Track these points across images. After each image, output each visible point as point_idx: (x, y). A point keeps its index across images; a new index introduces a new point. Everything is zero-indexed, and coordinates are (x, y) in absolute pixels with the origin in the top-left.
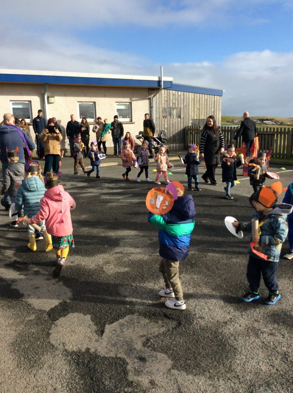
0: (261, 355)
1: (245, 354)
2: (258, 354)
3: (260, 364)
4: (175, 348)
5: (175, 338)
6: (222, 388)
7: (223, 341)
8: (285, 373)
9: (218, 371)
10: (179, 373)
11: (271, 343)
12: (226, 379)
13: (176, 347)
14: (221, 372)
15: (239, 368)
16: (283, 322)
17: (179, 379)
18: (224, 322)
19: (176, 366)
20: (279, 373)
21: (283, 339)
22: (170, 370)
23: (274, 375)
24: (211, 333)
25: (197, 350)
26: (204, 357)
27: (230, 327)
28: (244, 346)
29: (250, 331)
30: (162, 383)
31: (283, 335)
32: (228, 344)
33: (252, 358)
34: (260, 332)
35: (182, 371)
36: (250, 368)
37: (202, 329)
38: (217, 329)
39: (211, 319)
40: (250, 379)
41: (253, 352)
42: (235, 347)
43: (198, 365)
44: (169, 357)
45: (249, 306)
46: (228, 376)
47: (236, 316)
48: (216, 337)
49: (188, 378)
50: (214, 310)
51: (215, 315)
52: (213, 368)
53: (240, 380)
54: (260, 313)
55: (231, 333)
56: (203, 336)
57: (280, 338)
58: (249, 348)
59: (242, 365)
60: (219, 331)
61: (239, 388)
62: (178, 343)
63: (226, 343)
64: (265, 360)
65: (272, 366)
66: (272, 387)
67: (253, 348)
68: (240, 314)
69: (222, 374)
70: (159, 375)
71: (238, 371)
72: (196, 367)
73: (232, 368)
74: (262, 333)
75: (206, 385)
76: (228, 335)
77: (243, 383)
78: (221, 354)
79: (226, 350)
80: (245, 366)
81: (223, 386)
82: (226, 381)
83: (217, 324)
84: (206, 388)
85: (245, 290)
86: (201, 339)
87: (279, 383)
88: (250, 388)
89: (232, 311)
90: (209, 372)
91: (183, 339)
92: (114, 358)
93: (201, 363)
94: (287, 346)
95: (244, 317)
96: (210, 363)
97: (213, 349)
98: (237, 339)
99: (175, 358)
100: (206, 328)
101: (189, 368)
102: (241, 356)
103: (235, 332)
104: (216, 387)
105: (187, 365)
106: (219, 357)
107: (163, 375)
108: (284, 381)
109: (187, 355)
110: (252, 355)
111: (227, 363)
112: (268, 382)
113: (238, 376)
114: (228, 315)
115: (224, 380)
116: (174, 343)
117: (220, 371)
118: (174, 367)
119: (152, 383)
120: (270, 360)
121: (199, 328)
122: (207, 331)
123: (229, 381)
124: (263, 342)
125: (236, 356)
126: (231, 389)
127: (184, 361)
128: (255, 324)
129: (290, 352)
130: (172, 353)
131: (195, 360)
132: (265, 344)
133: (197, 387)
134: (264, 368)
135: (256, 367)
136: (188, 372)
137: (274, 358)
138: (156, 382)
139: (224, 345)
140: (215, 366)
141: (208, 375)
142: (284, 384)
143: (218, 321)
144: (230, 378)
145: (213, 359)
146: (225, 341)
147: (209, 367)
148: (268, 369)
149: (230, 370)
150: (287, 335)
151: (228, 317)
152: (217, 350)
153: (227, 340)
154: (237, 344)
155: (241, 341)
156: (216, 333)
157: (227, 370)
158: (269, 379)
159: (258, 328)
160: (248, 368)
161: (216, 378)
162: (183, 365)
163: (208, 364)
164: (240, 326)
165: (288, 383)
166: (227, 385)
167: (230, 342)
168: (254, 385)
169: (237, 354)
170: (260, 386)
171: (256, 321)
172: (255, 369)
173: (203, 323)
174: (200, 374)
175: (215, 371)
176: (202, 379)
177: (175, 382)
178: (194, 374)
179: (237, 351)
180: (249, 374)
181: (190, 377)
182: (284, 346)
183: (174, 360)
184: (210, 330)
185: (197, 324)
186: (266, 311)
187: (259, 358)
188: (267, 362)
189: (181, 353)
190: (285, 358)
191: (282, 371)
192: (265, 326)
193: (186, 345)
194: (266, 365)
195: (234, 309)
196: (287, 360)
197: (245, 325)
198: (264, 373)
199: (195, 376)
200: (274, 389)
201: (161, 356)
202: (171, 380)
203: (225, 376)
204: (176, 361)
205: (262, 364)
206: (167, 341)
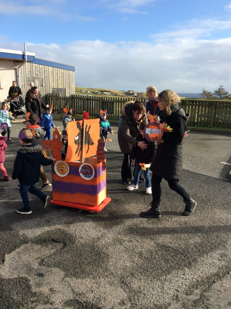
0: (126, 256)
1: (115, 257)
2: (123, 256)
3: (126, 262)
4: (65, 263)
5: (63, 255)
6: (103, 283)
7: (99, 251)
8: (142, 265)
9: (98, 272)
10: (71, 279)
11: (131, 247)
12: (104, 276)
13: (66, 261)
14: (101, 273)
15: (112, 268)
16: (136, 232)
17: (71, 284)
18: (97, 238)
19: (67, 274)
20: (138, 266)
21: (138, 243)
22: (63, 279)
23: (136, 268)
24: (90, 247)
25: (81, 261)
26: (87, 265)
27: (102, 241)
28: (114, 252)
29: (116, 241)
30: (59, 289)
31: (138, 241)
32: (102, 253)
33: (120, 259)
34: (122, 241)
35: (73, 278)
36: (119, 266)
37: (83, 245)
38: (93, 243)
39: (88, 238)
40: (121, 273)
41: (120, 255)
42: (107, 254)
43: (83, 271)
44: (61, 269)
45: (113, 224)
46: (106, 274)
47: (105, 233)
48: (93, 249)
49: (78, 281)
50: (89, 231)
51: (91, 234)
52: (94, 271)
53: (114, 276)
54: (120, 228)
55: (104, 245)
56: (84, 250)
57: (135, 243)
58: (117, 253)
59: (114, 265)
60: (95, 245)
61: (114, 281)
62: (66, 259)
63: (101, 252)
64: (129, 259)
65: (133, 262)
66: (135, 275)
67: (119, 253)
68: (108, 231)
69: (101, 274)
70: (56, 284)
71: (111, 270)
72: (82, 272)
73: (108, 269)
74: (124, 241)
75: (92, 284)
76: (101, 246)
77: (116, 277)
78: (99, 260)
79: (102, 257)
80: (116, 265)
81: (103, 282)
82: (105, 278)
83: (92, 241)
84: (92, 285)
85: (108, 214)
86: (83, 253)
87: (139, 272)
88: (121, 279)
89: (102, 229)
90: (92, 274)
91: (70, 255)
92: (17, 278)
93: (85, 269)
94: (141, 248)
95: (110, 232)
96: (92, 268)
97: (92, 258)
98: (108, 248)
99: (66, 269)
100: (86, 244)
101: (78, 274)
102: (112, 259)
103: (106, 244)
104: (99, 284)
105: (76, 273)
106: (98, 263)
107: (59, 283)
108: (142, 270)
109: (75, 265)
110: (119, 257)
111: (104, 265)
112: (132, 273)
113: (112, 273)
114: (99, 233)
115: (103, 277)
116: (63, 259)
117: (99, 272)
118: (66, 276)
119: (51, 290)
120: (131, 258)
121: (80, 246)
122: (87, 246)
123: (107, 277)
124: (126, 248)
125: (109, 260)
126: (109, 283)
127: (73, 270)
128: (119, 236)
129: (143, 251)
130: (63, 266)
131: (81, 268)
132: (127, 248)
133: (85, 286)
134: (128, 264)
135: (123, 265)
136: (77, 278)
137: (134, 257)
138: (55, 289)
139: (100, 254)
140: (96, 269)
141: (92, 276)
142: (142, 273)
143: (93, 238)
144: (107, 275)
145: (94, 265)
146: (100, 251)
147: (92, 271)
148: (131, 264)
149: (107, 270)
150: (140, 240)
151: (100, 234)
152: (96, 258)
153: (101, 250)
154: (109, 252)
155: (111, 249)
156: (93, 247)
157: (104, 270)
158: (133, 271)
159: (121, 238)
160: (118, 267)
161: (97, 277)
162: (72, 273)
163: (91, 269)
164: (109, 239)
165: (145, 271)
166: (106, 281)
167: (104, 251)
168: (123, 277)
169: (110, 258)
170: (128, 276)
171: (119, 234)
172: (123, 266)
173: (82, 241)
174: (86, 277)
175: (96, 273)
176: (88, 279)
177: (69, 286)
178: (82, 278)
179: (109, 256)
180: (119, 270)
181: (79, 280)
182: (139, 248)
183: (66, 271)
184: (88, 245)
185: (78, 242)
186: (124, 226)
187: (124, 258)
188: (130, 260)
189: (70, 265)
190: (141, 255)
191: (140, 264)
192: (126, 237)
193: (72, 259)
194: (129, 262)
195: (103, 228)
196: (142, 257)
197: (112, 238)
198: (129, 268)
199: (83, 279)
200: (137, 276)
201: (55, 270)
202: (65, 285)
203: (104, 275)
204: (67, 271)
205: (127, 262)
206: (58, 258)
